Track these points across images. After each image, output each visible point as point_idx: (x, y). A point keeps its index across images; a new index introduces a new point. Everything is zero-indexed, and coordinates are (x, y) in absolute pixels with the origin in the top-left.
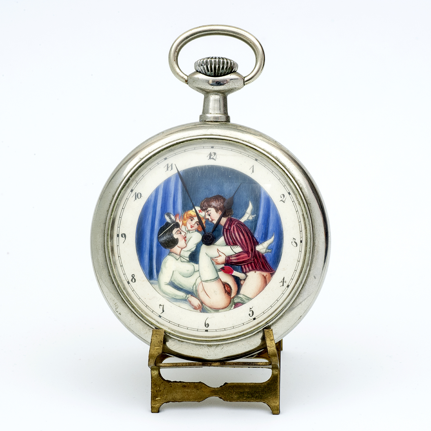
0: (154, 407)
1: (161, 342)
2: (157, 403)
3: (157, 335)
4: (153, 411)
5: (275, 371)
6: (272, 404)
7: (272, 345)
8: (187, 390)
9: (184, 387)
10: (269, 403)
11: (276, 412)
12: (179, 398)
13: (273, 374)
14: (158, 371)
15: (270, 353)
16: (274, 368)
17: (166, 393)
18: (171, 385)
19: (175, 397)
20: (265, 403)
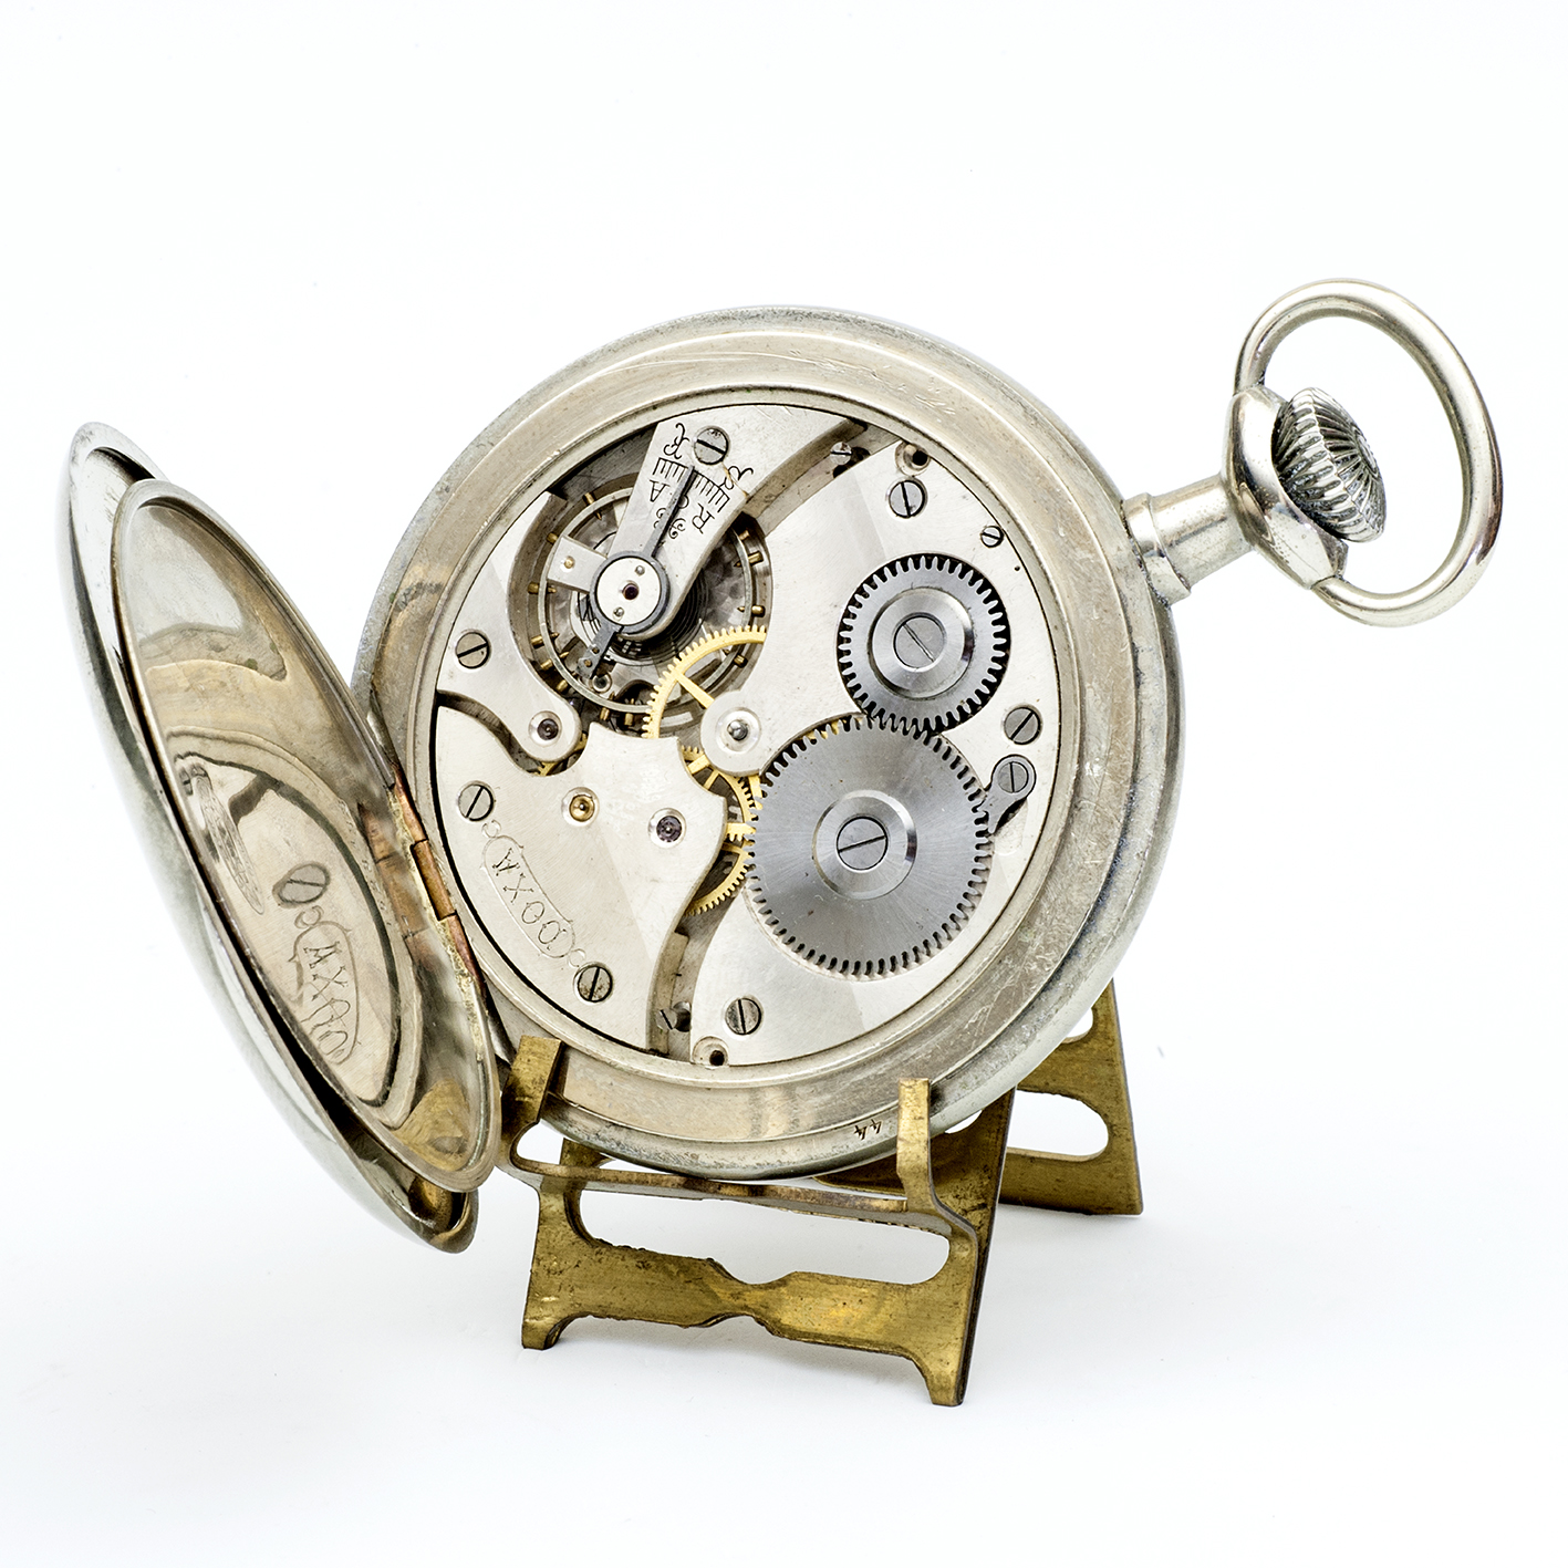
0: (533, 1328)
1: (542, 1081)
2: (545, 1313)
3: (531, 1057)
4: (526, 1340)
5: (958, 1246)
6: (934, 1368)
7: (917, 1136)
8: (650, 1281)
9: (643, 1270)
10: (924, 1360)
11: (942, 1397)
12: (620, 1306)
13: (951, 1258)
14: (562, 1198)
15: (904, 1164)
16: (955, 1236)
17: (578, 1283)
18: (599, 1256)
19: (609, 1301)
20: (908, 1358)
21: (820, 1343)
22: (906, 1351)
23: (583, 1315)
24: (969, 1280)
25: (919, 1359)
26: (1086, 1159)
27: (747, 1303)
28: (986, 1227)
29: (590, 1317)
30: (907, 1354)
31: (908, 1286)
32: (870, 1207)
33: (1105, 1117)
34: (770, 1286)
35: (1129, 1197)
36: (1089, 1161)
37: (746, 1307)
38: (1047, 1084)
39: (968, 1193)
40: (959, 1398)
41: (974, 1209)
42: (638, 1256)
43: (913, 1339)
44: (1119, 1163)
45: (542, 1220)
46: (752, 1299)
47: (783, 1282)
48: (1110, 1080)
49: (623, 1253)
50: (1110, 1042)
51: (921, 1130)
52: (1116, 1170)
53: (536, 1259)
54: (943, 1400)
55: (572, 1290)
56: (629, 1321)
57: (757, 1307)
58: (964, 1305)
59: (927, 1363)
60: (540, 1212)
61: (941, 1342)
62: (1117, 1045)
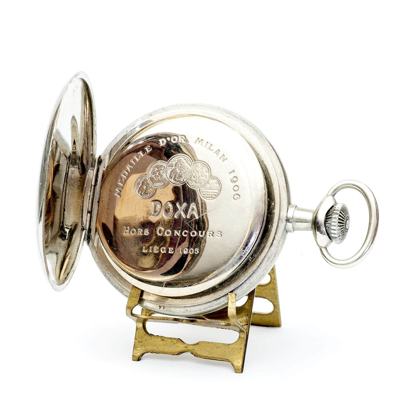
0: (135, 356)
1: (139, 294)
2: (138, 352)
3: (136, 289)
4: (133, 359)
5: (241, 334)
6: (236, 364)
7: (233, 307)
8: (164, 344)
9: (162, 341)
10: (233, 362)
11: (237, 371)
12: (157, 350)
13: (240, 337)
14: (142, 323)
15: (230, 314)
16: (241, 331)
17: (146, 345)
18: (151, 338)
19: (154, 349)
20: (229, 362)
21: (207, 359)
22: (229, 360)
23: (147, 352)
24: (244, 342)
25: (232, 362)
26: (268, 314)
27: (189, 349)
28: (248, 329)
29: (149, 353)
30: (229, 361)
31: (229, 344)
32: (220, 324)
33: (273, 303)
34: (194, 345)
35: (278, 323)
36: (269, 314)
37: (188, 350)
38: (259, 295)
39: (243, 321)
40: (242, 372)
41: (245, 325)
42: (161, 338)
43: (230, 357)
44: (276, 314)
45: (137, 329)
46: (190, 348)
47: (198, 344)
48: (274, 294)
49: (157, 337)
50: (275, 285)
51: (234, 305)
52: (275, 316)
53: (136, 339)
54: (238, 372)
55: (145, 346)
56: (159, 354)
57: (191, 350)
58: (243, 349)
59: (234, 363)
60: (136, 327)
61: (237, 358)
62: (276, 285)
